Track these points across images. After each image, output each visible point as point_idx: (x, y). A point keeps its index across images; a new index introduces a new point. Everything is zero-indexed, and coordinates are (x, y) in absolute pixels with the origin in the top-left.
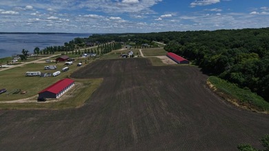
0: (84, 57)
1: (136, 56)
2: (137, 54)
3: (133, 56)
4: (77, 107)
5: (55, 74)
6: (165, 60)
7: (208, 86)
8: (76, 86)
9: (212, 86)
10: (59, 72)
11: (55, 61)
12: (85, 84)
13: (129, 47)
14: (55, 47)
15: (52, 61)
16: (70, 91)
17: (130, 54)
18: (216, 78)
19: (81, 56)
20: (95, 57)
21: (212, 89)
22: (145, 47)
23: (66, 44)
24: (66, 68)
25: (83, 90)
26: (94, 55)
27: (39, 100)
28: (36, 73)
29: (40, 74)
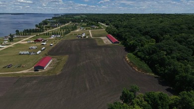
0: (52, 38)
1: (87, 37)
2: (88, 35)
3: (85, 37)
4: (57, 74)
5: (38, 53)
6: (106, 41)
7: (126, 59)
8: (53, 61)
9: (128, 59)
10: (40, 51)
11: (33, 41)
12: (58, 60)
13: (82, 28)
14: (30, 30)
15: (31, 41)
16: (50, 64)
17: (84, 35)
18: (131, 54)
19: (50, 37)
20: (60, 38)
21: (127, 62)
22: (93, 28)
23: (37, 26)
24: (44, 48)
25: (58, 63)
26: (59, 36)
27: (35, 71)
28: (26, 52)
29: (28, 53)
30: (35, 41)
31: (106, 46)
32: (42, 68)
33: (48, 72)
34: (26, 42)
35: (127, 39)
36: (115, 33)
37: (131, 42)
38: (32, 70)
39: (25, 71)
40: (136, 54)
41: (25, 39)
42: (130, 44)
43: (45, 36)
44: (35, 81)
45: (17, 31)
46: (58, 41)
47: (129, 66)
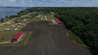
0: (25, 20)
1: (44, 20)
2: (44, 19)
3: (43, 20)
4: (25, 45)
5: (15, 30)
6: (54, 22)
7: (67, 34)
8: (23, 35)
9: (68, 34)
10: (17, 29)
11: (14, 22)
12: (27, 34)
13: (41, 15)
14: (14, 16)
15: (13, 22)
16: (22, 37)
17: (42, 19)
18: (69, 31)
19: (24, 20)
20: (29, 20)
21: (68, 36)
22: (47, 15)
23: (17, 13)
24: (19, 26)
25: (26, 37)
26: (29, 19)
27: (12, 42)
28: (8, 29)
29: (10, 30)
30: (15, 22)
31: (55, 25)
32: (16, 40)
33: (20, 43)
34: (10, 23)
35: (66, 22)
36: (59, 18)
37: (69, 24)
38: (10, 42)
39: (5, 43)
40: (72, 31)
41: (10, 21)
42: (69, 25)
43: (21, 19)
44: (10, 50)
45: (7, 16)
46: (28, 22)
47: (69, 39)
